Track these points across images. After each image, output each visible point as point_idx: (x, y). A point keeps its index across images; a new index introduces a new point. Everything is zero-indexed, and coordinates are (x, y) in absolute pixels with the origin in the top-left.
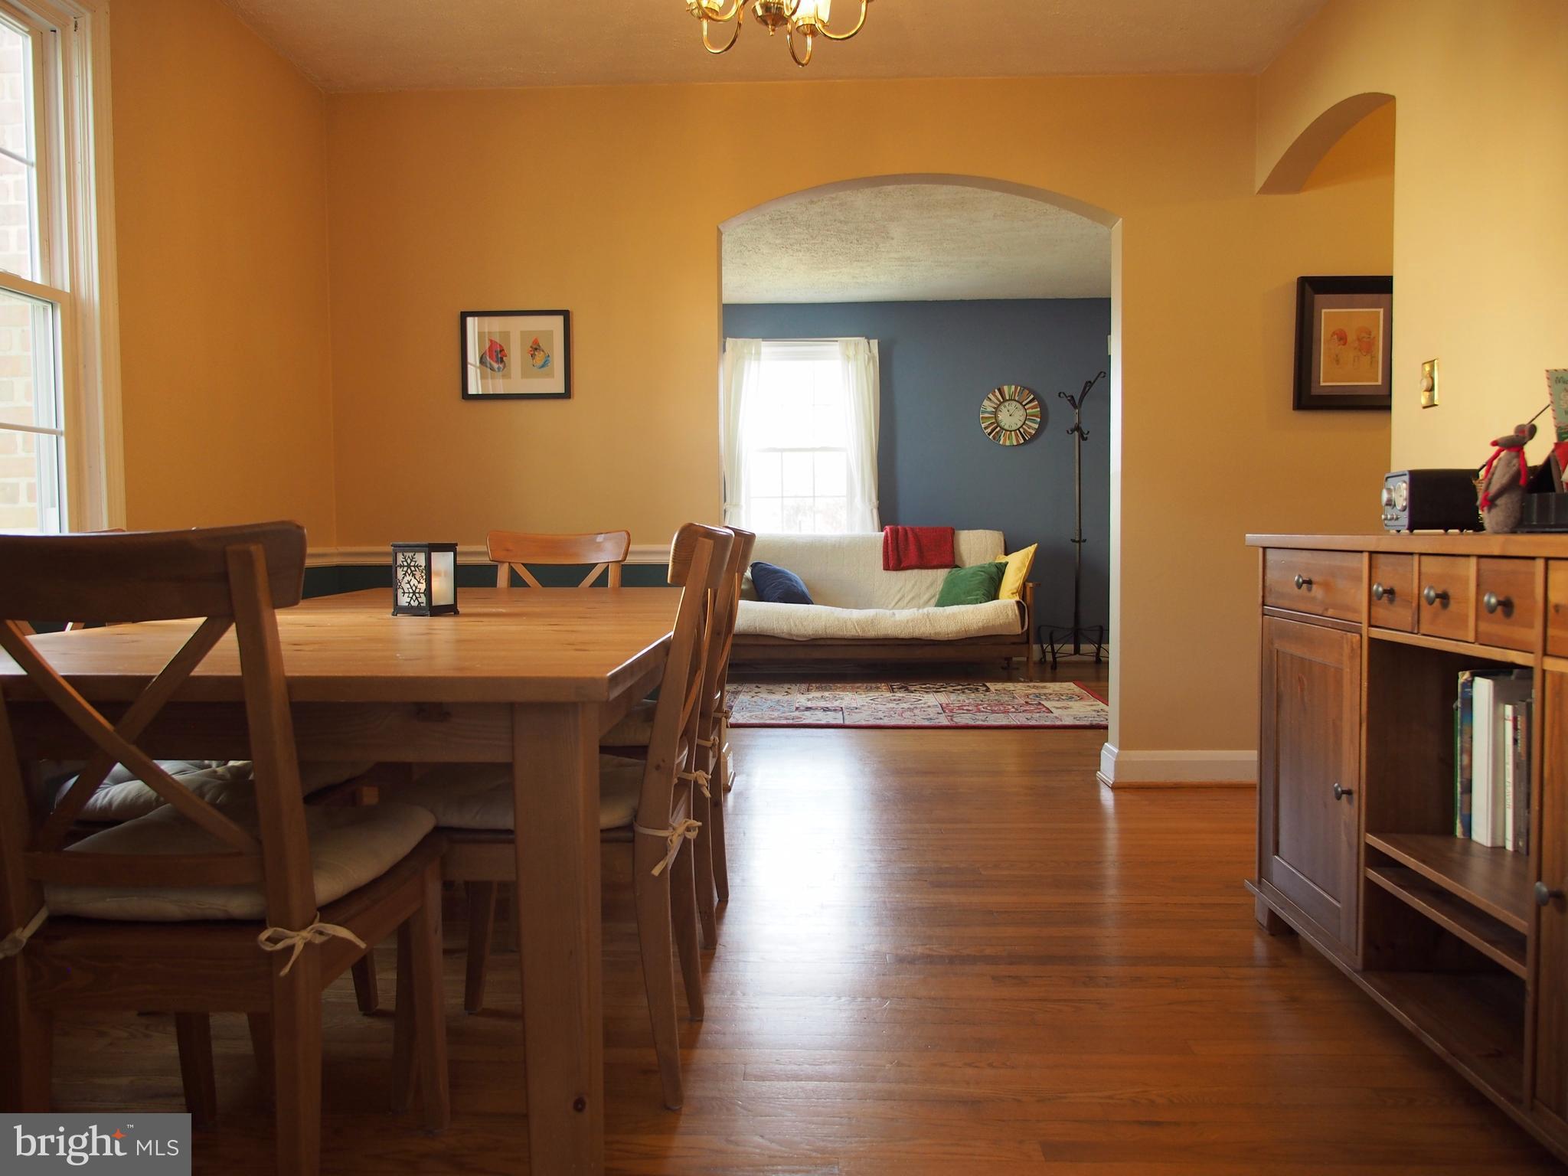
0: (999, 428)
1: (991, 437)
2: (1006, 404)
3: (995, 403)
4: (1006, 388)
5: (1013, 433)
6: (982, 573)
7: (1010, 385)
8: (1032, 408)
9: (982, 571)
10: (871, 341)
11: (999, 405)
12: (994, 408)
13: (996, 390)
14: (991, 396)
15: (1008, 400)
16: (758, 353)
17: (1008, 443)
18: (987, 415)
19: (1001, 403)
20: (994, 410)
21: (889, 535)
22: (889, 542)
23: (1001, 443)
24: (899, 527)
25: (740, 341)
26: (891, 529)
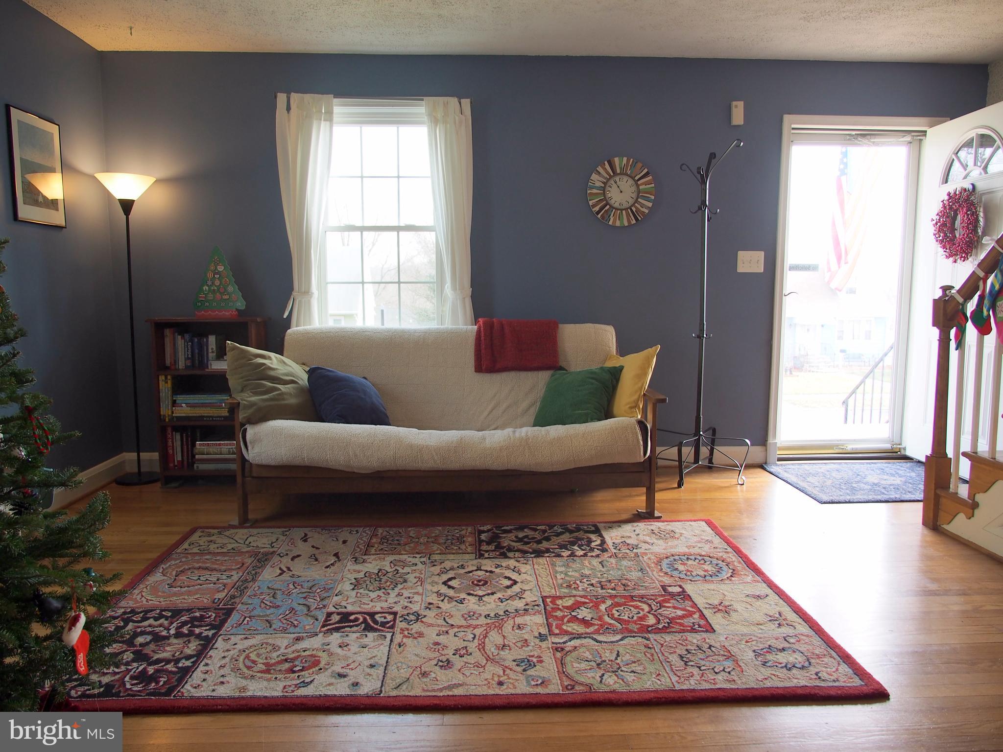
0: (608, 207)
1: (599, 216)
2: (617, 178)
3: (603, 177)
4: (616, 160)
5: (624, 212)
6: (594, 381)
7: (621, 156)
8: (646, 184)
9: (592, 378)
10: (463, 101)
11: (608, 180)
12: (603, 183)
13: (606, 162)
14: (600, 169)
15: (619, 174)
16: (329, 114)
17: (618, 224)
18: (595, 191)
19: (611, 177)
20: (603, 185)
21: (482, 329)
22: (482, 338)
23: (610, 223)
24: (494, 319)
25: (308, 97)
26: (484, 323)
